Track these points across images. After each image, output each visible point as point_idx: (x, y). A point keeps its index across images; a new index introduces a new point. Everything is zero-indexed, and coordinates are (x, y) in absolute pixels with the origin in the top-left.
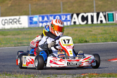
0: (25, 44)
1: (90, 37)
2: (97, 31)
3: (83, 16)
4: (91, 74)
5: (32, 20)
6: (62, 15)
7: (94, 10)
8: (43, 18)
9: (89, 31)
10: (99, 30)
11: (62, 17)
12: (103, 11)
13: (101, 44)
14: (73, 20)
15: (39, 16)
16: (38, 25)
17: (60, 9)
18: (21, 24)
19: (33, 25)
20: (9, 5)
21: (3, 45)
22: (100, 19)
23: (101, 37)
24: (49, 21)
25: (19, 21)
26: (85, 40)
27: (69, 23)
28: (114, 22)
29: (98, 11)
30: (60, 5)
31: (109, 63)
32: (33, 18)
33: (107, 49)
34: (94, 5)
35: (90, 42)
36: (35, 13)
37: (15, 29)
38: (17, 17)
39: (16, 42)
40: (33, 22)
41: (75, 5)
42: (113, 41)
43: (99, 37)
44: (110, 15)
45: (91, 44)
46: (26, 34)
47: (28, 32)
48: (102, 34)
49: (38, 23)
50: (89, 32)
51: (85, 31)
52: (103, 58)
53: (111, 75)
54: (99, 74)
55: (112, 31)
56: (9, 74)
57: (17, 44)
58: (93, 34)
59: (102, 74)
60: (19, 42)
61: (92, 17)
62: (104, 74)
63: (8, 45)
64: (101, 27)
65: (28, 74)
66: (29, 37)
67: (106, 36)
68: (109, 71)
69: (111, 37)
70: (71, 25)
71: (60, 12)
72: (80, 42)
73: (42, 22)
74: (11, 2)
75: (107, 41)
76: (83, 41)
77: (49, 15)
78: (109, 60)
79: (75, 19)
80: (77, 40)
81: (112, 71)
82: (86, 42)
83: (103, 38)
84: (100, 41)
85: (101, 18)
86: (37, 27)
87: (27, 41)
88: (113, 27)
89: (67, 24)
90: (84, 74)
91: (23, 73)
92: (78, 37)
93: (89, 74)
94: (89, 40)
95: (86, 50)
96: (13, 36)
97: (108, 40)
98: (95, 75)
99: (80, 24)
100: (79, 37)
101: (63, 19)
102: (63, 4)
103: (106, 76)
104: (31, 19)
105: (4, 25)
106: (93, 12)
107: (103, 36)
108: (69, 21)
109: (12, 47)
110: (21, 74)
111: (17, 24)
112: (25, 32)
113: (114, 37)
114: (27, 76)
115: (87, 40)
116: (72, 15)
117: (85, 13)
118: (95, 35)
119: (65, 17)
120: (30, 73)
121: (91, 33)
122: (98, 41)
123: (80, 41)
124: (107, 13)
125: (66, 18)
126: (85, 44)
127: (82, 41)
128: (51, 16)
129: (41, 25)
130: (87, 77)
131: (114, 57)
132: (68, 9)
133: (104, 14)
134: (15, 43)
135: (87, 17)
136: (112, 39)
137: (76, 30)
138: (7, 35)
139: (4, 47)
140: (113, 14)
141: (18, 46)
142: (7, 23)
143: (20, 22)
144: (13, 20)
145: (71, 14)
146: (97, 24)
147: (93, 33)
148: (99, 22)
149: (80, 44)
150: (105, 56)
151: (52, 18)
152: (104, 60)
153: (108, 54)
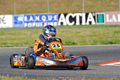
0: (9, 45)
1: (78, 39)
2: (85, 32)
3: (71, 17)
5: (17, 20)
6: (49, 15)
8: (29, 18)
9: (77, 32)
10: (88, 32)
11: (49, 17)
12: (92, 11)
13: (89, 47)
14: (60, 21)
15: (25, 16)
16: (23, 25)
17: (47, 8)
19: (17, 25)
22: (88, 20)
23: (90, 40)
24: (34, 21)
25: (3, 21)
26: (72, 42)
27: (55, 24)
28: (104, 23)
29: (87, 12)
30: (47, 4)
31: (98, 67)
32: (18, 17)
33: (96, 52)
34: (83, 5)
35: (78, 44)
36: (20, 13)
38: (2, 16)
40: (18, 22)
41: (63, 4)
42: (102, 43)
44: (100, 16)
45: (79, 47)
46: (10, 34)
47: (13, 32)
48: (90, 36)
49: (23, 23)
50: (77, 34)
51: (72, 32)
52: (92, 62)
54: (87, 78)
55: (102, 33)
57: (1, 44)
58: (81, 36)
59: (91, 78)
60: (2, 42)
61: (81, 18)
64: (89, 29)
65: (12, 76)
66: (14, 37)
67: (94, 38)
68: (98, 75)
69: (100, 39)
70: (58, 26)
71: (47, 12)
72: (68, 44)
73: (28, 22)
75: (96, 43)
76: (71, 43)
77: (34, 14)
78: (98, 64)
79: (62, 19)
80: (64, 41)
81: (102, 76)
82: (74, 44)
83: (92, 41)
84: (89, 43)
85: (90, 18)
86: (22, 27)
87: (11, 42)
88: (102, 29)
94: (77, 42)
95: (73, 53)
97: (98, 42)
99: (67, 25)
100: (66, 39)
101: (50, 19)
102: (50, 4)
104: (16, 18)
106: (82, 13)
107: (92, 38)
108: (56, 21)
111: (1, 23)
112: (10, 33)
113: (104, 39)
114: (11, 79)
115: (75, 42)
116: (59, 15)
117: (73, 13)
118: (83, 36)
119: (51, 17)
120: (14, 76)
121: (79, 34)
122: (87, 43)
123: (68, 43)
124: (96, 13)
125: (53, 19)
126: (73, 46)
127: (70, 43)
128: (37, 16)
129: (26, 25)
131: (104, 61)
132: (55, 9)
133: (94, 14)
135: (75, 17)
136: (101, 41)
137: (63, 32)
140: (103, 15)
141: (2, 47)
143: (4, 22)
145: (58, 14)
146: (86, 25)
147: (81, 34)
148: (88, 23)
149: (67, 46)
150: (93, 59)
151: (37, 18)
152: (92, 64)
153: (97, 57)
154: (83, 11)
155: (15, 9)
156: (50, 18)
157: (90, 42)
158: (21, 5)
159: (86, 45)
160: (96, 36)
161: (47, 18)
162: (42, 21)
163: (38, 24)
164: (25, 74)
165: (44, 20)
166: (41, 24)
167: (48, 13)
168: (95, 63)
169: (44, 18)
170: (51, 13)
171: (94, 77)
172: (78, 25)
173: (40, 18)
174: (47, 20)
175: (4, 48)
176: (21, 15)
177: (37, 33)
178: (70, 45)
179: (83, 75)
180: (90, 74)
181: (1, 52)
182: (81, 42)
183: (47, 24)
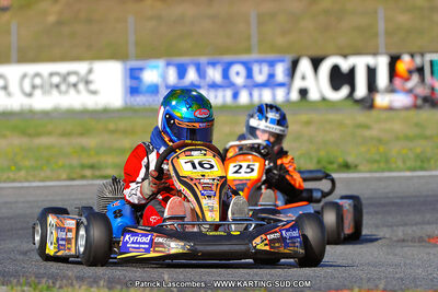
1: (363, 149)
2: (388, 126)
3: (335, 70)
5: (137, 78)
6: (256, 61)
7: (378, 46)
8: (182, 73)
9: (360, 126)
10: (398, 123)
11: (256, 69)
12: (414, 49)
13: (403, 178)
14: (298, 84)
15: (168, 64)
17: (249, 38)
18: (94, 93)
19: (140, 100)
20: (52, 19)
21: (23, 173)
23: (405, 151)
24: (202, 84)
25: (87, 82)
26: (341, 160)
27: (280, 94)
29: (394, 51)
30: (248, 23)
31: (433, 251)
32: (141, 69)
33: (427, 196)
34: (381, 26)
35: (361, 167)
36: (150, 53)
37: (71, 114)
38: (81, 67)
39: (75, 162)
40: (143, 88)
41: (307, 24)
43: (394, 151)
45: (365, 179)
46: (113, 132)
47: (122, 124)
48: (407, 138)
50: (358, 132)
51: (341, 124)
52: (410, 232)
56: (45, 287)
57: (78, 170)
58: (372, 138)
60: (87, 161)
61: (372, 73)
63: (43, 174)
65: (119, 287)
67: (420, 147)
68: (432, 280)
70: (288, 101)
71: (248, 50)
74: (57, 8)
75: (426, 165)
76: (335, 166)
77: (203, 60)
78: (432, 241)
79: (303, 78)
80: (311, 159)
82: (346, 167)
83: (412, 156)
84: (400, 164)
89: (274, 96)
90: (337, 290)
91: (102, 283)
92: (313, 148)
93: (356, 291)
94: (356, 162)
96: (64, 141)
97: (432, 162)
99: (324, 99)
100: (318, 150)
101: (260, 78)
102: (261, 20)
104: (136, 73)
105: (30, 95)
106: (375, 54)
107: (411, 145)
108: (281, 85)
109: (58, 179)
110: (91, 287)
111: (78, 92)
112: (112, 126)
115: (351, 159)
116: (295, 64)
117: (345, 56)
118: (380, 141)
119: (266, 69)
121: (367, 133)
122: (394, 166)
123: (324, 163)
124: (428, 57)
125: (272, 76)
127: (331, 163)
128: (213, 64)
132: (281, 41)
133: (418, 60)
134: (71, 167)
135: (352, 71)
137: (308, 123)
138: (38, 135)
139: (27, 181)
141: (83, 177)
142: (42, 87)
143: (92, 87)
144: (65, 78)
145: (289, 58)
147: (374, 133)
150: (416, 224)
151: (215, 74)
152: (413, 240)
153: (428, 217)
154: (382, 49)
155: (132, 38)
156: (260, 72)
157: (404, 162)
159: (390, 170)
161: (249, 75)
162: (231, 85)
163: (216, 97)
164: (166, 277)
165: (239, 80)
166: (229, 93)
167: (254, 56)
168: (421, 237)
169: (238, 74)
170: (263, 57)
171: (416, 287)
173: (225, 75)
174: (249, 82)
175: (90, 182)
176: (153, 62)
178: (335, 171)
179: (380, 279)
180: (402, 275)
181: (80, 196)
183: (251, 94)
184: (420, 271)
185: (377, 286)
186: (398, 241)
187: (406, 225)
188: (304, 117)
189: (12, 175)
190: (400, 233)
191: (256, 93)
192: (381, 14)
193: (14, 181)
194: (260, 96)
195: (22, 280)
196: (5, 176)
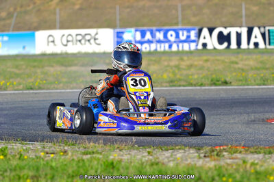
1: (234, 74)
2: (247, 63)
3: (220, 34)
4: (234, 148)
5: (121, 37)
6: (181, 29)
7: (242, 23)
8: (143, 35)
9: (233, 62)
10: (252, 62)
11: (181, 33)
12: (260, 24)
13: (254, 89)
14: (202, 41)
15: (136, 31)
17: (177, 18)
18: (99, 44)
20: (77, 7)
21: (61, 85)
22: (253, 40)
23: (255, 75)
24: (154, 40)
25: (95, 39)
26: (223, 80)
27: (193, 46)
29: (251, 26)
30: (177, 10)
31: (269, 126)
32: (123, 33)
34: (244, 12)
35: (233, 83)
36: (127, 25)
37: (87, 55)
38: (92, 31)
41: (206, 11)
43: (250, 75)
44: (273, 32)
45: (235, 89)
48: (257, 69)
50: (232, 65)
51: (223, 62)
52: (257, 116)
53: (272, 150)
54: (249, 147)
56: (71, 143)
58: (239, 68)
61: (239, 35)
62: (257, 149)
63: (72, 86)
64: (254, 57)
67: (263, 73)
68: (268, 141)
70: (197, 49)
71: (177, 24)
72: (215, 84)
73: (141, 43)
75: (266, 83)
76: (220, 82)
77: (154, 28)
78: (269, 121)
79: (205, 38)
80: (208, 79)
82: (226, 83)
83: (259, 78)
84: (253, 82)
85: (256, 37)
89: (190, 48)
90: (220, 146)
92: (209, 73)
93: (230, 146)
94: (231, 81)
96: (83, 69)
97: (269, 81)
98: (240, 149)
99: (215, 48)
100: (212, 74)
101: (183, 38)
102: (183, 9)
103: (262, 151)
104: (120, 35)
105: (66, 45)
106: (240, 27)
107: (258, 72)
108: (194, 41)
110: (95, 143)
111: (90, 44)
114: (107, 148)
115: (228, 79)
116: (200, 31)
117: (226, 28)
118: (243, 70)
119: (185, 33)
120: (113, 144)
121: (236, 66)
122: (250, 83)
123: (214, 81)
124: (267, 28)
125: (188, 37)
126: (224, 87)
127: (218, 81)
128: (159, 31)
130: (226, 152)
132: (193, 19)
134: (86, 82)
135: (229, 34)
137: (207, 61)
138: (70, 66)
139: (64, 89)
142: (72, 41)
144: (84, 37)
145: (197, 28)
146: (249, 49)
147: (240, 66)
148: (252, 46)
149: (213, 87)
150: (261, 112)
151: (160, 36)
152: (259, 121)
153: (267, 109)
154: (244, 24)
155: (118, 17)
156: (183, 35)
157: (255, 81)
158: (128, 10)
159: (248, 85)
160: (267, 69)
161: (177, 36)
162: (170, 41)
163: (160, 47)
165: (172, 39)
166: (167, 45)
167: (180, 27)
168: (263, 119)
169: (171, 35)
170: (184, 27)
172: (234, 49)
173: (165, 36)
174: (177, 40)
176: (129, 29)
177: (158, 62)
178: (220, 85)
180: (253, 138)
182: (240, 80)
183: (178, 46)
184: (262, 137)
185: (240, 144)
186: (251, 121)
187: (255, 113)
188: (205, 58)
189: (56, 86)
190: (252, 117)
191: (180, 45)
192: (243, 6)
193: (57, 89)
194: (183, 46)
195: (60, 140)
196: (52, 87)
